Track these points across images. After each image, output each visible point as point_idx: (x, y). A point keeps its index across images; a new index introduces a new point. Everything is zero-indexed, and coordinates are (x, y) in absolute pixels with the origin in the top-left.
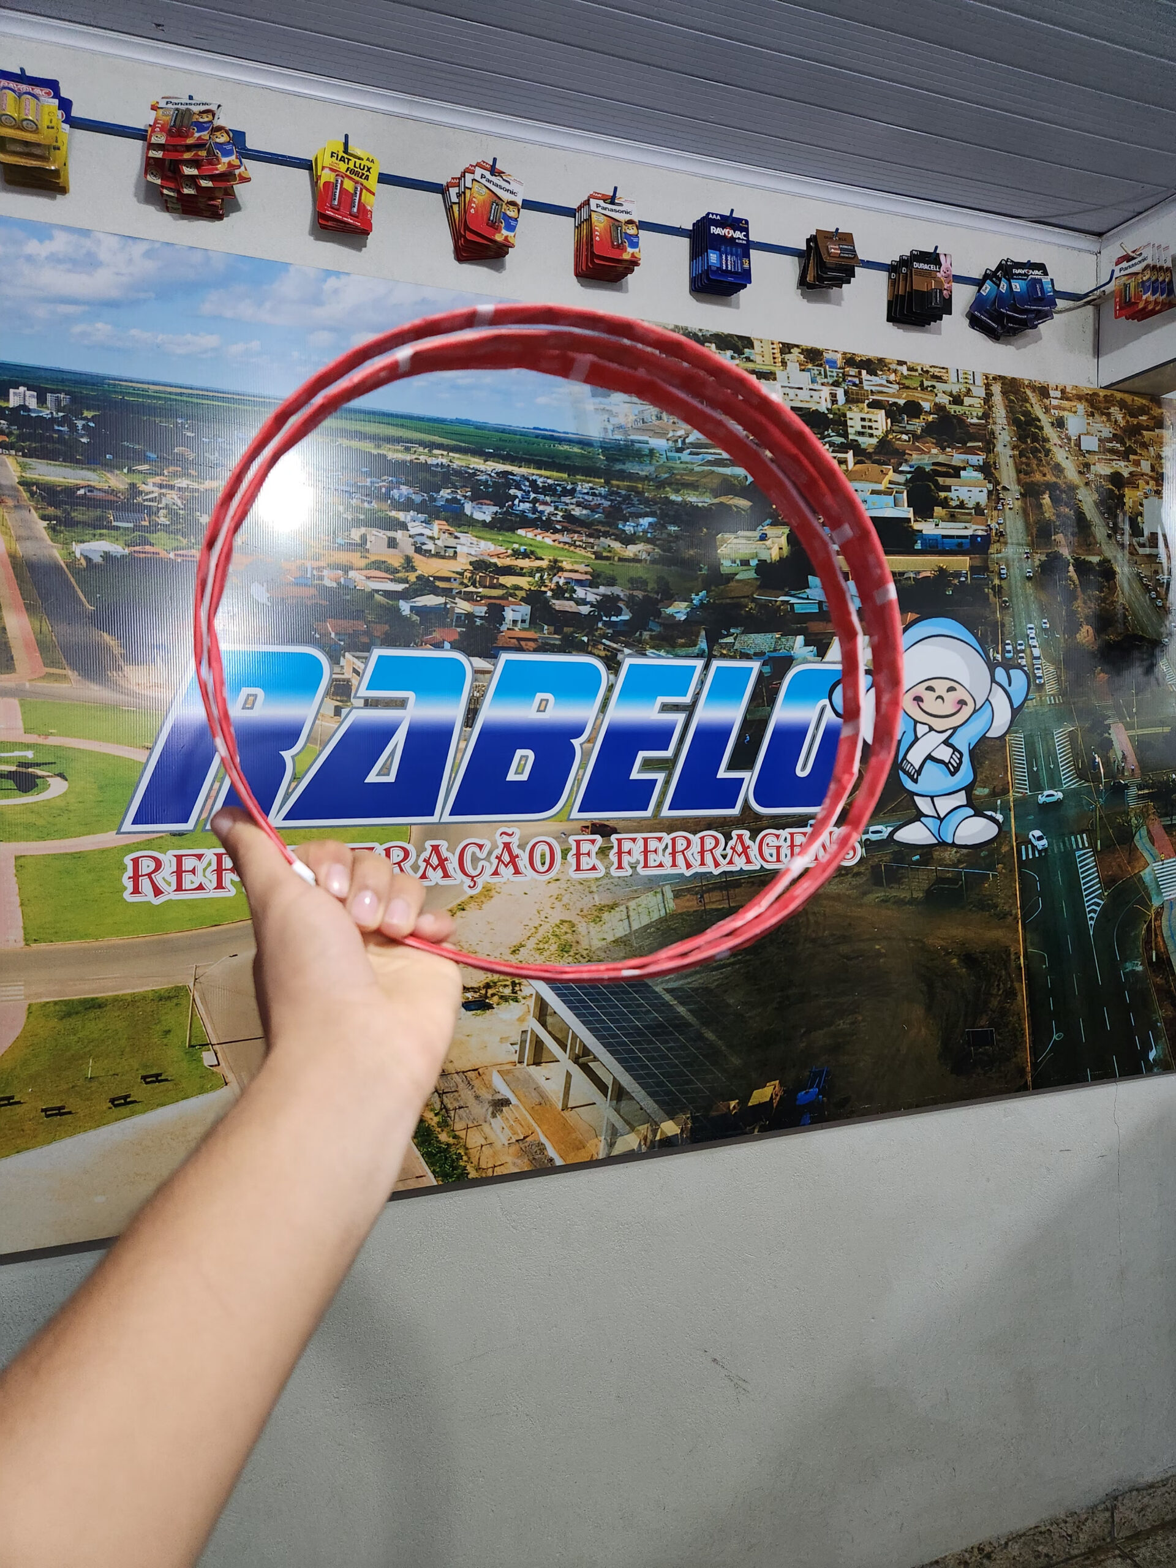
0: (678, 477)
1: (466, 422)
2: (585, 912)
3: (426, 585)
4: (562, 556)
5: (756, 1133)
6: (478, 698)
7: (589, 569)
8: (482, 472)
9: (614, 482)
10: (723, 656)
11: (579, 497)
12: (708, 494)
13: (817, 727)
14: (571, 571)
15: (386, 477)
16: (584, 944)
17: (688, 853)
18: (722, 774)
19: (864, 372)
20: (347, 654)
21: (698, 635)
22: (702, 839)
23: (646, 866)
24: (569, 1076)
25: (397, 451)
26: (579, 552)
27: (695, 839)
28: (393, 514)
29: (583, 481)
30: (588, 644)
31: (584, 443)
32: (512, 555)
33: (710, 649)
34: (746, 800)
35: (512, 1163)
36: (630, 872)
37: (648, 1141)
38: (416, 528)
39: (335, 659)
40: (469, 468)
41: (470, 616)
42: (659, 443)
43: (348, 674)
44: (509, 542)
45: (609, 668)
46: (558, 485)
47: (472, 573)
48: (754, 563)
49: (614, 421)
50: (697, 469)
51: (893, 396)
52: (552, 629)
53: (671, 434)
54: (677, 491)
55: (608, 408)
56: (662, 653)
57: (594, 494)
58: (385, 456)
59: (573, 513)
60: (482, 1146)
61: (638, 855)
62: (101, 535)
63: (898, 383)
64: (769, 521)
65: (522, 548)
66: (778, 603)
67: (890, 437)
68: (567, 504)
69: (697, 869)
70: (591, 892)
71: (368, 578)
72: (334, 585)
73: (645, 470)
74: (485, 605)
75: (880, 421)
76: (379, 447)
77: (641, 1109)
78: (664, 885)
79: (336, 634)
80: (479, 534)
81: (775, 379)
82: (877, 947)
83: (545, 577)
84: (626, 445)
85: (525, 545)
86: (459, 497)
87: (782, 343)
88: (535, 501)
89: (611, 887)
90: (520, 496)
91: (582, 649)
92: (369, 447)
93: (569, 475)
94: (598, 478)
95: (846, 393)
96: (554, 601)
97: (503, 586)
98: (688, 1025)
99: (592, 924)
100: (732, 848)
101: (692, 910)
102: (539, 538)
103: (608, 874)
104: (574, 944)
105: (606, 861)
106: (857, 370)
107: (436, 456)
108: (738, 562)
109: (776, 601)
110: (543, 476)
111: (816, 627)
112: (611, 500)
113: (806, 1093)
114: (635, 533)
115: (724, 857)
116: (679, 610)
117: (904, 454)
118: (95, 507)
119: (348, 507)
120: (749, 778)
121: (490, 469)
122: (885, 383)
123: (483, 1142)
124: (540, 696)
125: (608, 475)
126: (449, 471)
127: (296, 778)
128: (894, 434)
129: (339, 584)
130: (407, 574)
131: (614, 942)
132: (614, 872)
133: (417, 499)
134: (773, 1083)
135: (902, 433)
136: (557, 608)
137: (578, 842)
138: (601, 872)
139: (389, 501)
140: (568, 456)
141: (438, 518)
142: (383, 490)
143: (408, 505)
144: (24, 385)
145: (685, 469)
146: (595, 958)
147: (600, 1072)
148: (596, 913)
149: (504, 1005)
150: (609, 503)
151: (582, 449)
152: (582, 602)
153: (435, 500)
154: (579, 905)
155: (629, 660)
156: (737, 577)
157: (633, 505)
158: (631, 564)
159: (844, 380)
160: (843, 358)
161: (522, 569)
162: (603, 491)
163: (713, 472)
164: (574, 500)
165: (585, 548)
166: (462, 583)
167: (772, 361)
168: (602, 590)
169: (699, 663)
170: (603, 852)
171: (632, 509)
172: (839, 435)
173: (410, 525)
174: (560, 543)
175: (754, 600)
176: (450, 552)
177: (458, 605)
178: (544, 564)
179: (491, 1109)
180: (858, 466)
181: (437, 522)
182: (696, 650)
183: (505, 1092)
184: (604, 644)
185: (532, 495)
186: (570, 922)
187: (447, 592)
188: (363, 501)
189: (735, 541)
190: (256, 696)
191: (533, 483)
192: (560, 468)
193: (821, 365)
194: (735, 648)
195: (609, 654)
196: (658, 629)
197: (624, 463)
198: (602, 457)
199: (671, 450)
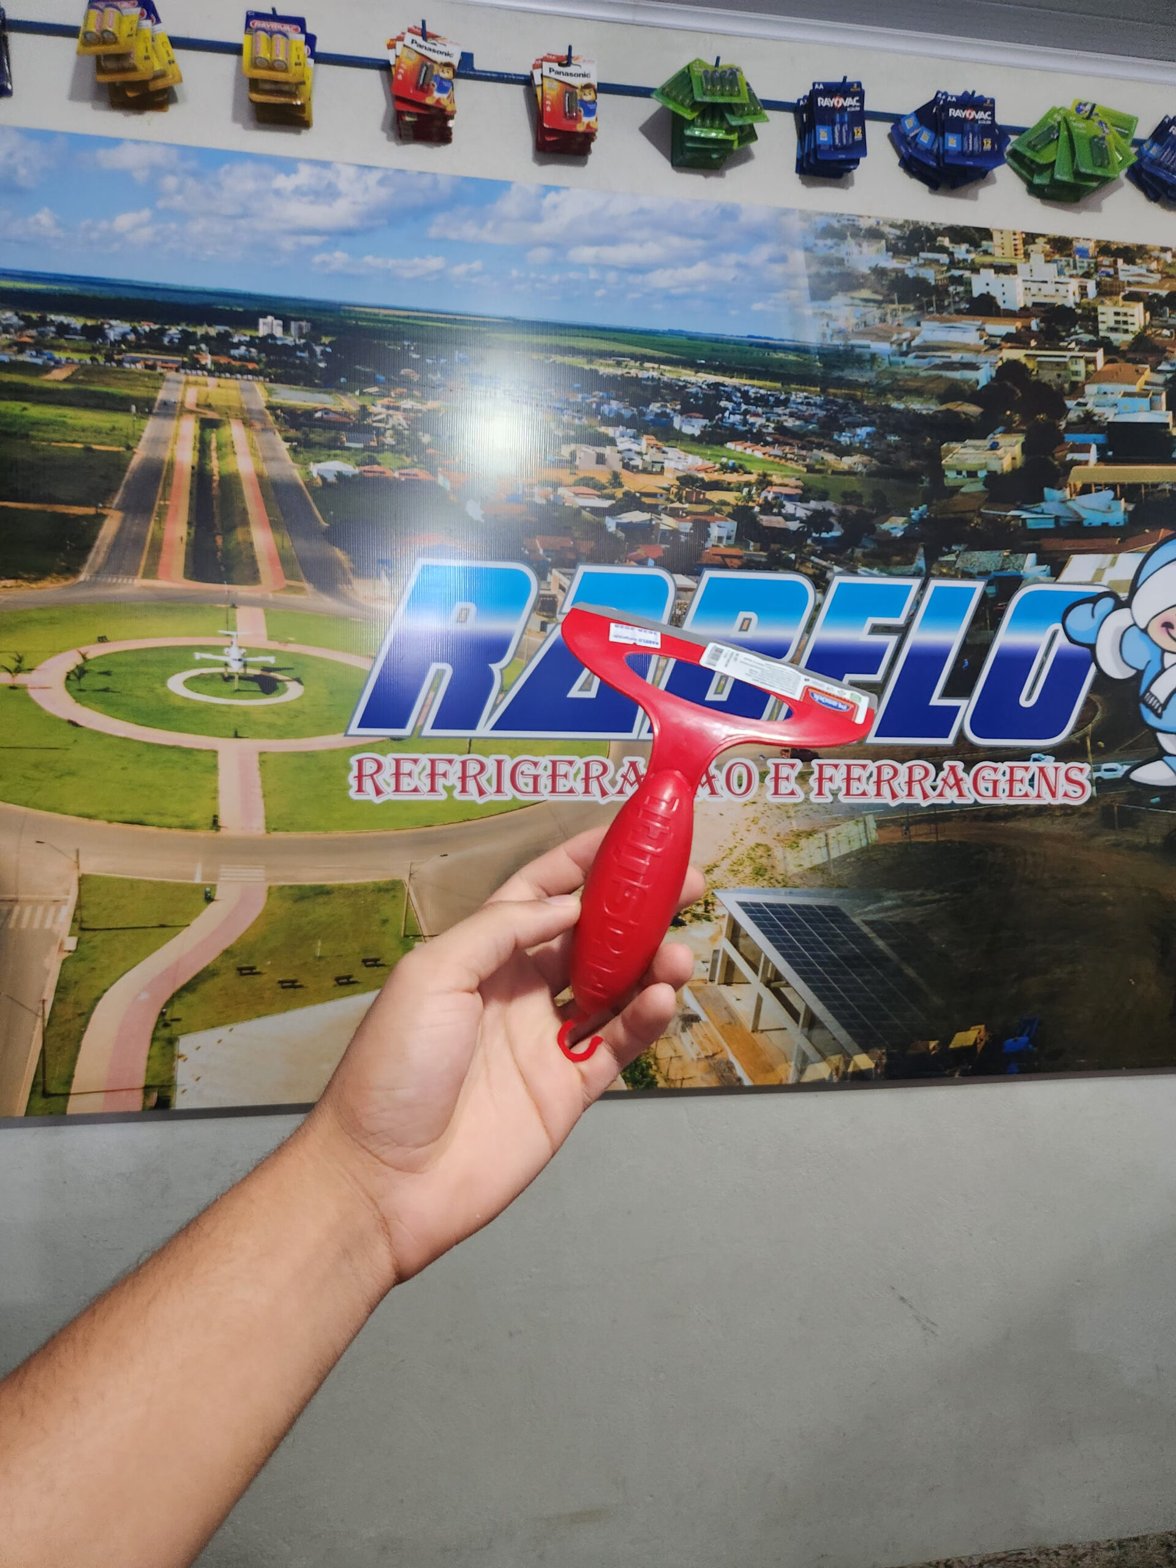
0: (901, 383)
1: (680, 333)
2: (782, 837)
3: (632, 502)
4: (772, 470)
5: (957, 1076)
6: (680, 616)
7: (800, 483)
8: (693, 384)
9: (832, 391)
10: (943, 576)
11: (793, 407)
12: (934, 400)
13: (1047, 654)
14: (781, 485)
15: (596, 393)
16: (780, 869)
17: (895, 783)
18: (936, 701)
19: (1120, 261)
20: (554, 571)
21: (915, 552)
22: (910, 769)
23: (848, 793)
24: (760, 999)
25: (609, 365)
26: (790, 465)
27: (903, 769)
28: (603, 429)
29: (797, 390)
30: (795, 561)
31: (801, 350)
32: (720, 470)
33: (929, 566)
34: (961, 731)
35: (700, 1078)
36: (830, 799)
37: (841, 1072)
38: (624, 444)
39: (542, 575)
40: (680, 380)
41: (675, 532)
42: (881, 347)
43: (554, 591)
44: (717, 456)
45: (817, 586)
46: (770, 395)
47: (679, 488)
48: (982, 474)
49: (833, 325)
50: (923, 374)
51: (1154, 286)
52: (758, 545)
53: (895, 338)
54: (899, 398)
55: (828, 311)
56: (875, 571)
57: (809, 404)
58: (596, 371)
59: (785, 424)
60: (671, 1058)
61: (839, 782)
62: (335, 456)
63: (1161, 272)
64: (1001, 429)
65: (731, 462)
66: (1008, 518)
67: (1149, 332)
68: (779, 415)
69: (903, 799)
70: (789, 817)
71: (577, 495)
72: (544, 502)
73: (863, 377)
74: (690, 521)
75: (1138, 316)
76: (590, 362)
77: (834, 1039)
78: (866, 815)
79: (544, 551)
80: (686, 449)
81: (1015, 273)
82: (1105, 894)
83: (754, 491)
84: (846, 351)
85: (734, 459)
86: (668, 411)
87: (1027, 234)
88: (746, 413)
89: (809, 813)
90: (730, 408)
91: (789, 566)
92: (580, 362)
93: (783, 385)
94: (814, 386)
95: (1098, 284)
96: (762, 517)
97: (708, 502)
98: (888, 959)
99: (789, 849)
100: (943, 780)
101: (896, 842)
102: (749, 451)
103: (807, 800)
104: (769, 868)
105: (806, 787)
106: (1112, 259)
107: (647, 370)
108: (964, 473)
109: (1006, 516)
110: (755, 387)
111: (1050, 544)
112: (827, 410)
113: (1015, 1041)
114: (851, 444)
115: (934, 788)
116: (896, 526)
117: (1164, 351)
118: (330, 428)
119: (560, 422)
120: (966, 707)
121: (701, 381)
122: (1144, 272)
123: (673, 1054)
124: (743, 615)
125: (825, 383)
126: (659, 384)
127: (503, 690)
128: (1153, 330)
129: (548, 500)
130: (614, 490)
131: (811, 869)
132: (813, 798)
133: (627, 413)
134: (979, 1027)
135: (1163, 328)
136: (765, 524)
137: (777, 766)
138: (800, 797)
139: (599, 417)
140: (782, 364)
141: (647, 433)
142: (594, 406)
143: (617, 420)
144: (271, 314)
145: (908, 374)
146: (791, 884)
147: (792, 999)
148: (793, 839)
149: (696, 923)
150: (825, 413)
151: (798, 356)
152: (790, 518)
153: (644, 414)
154: (776, 830)
155: (839, 580)
156: (963, 490)
157: (850, 414)
158: (846, 477)
159: (1096, 271)
160: (1096, 247)
161: (729, 483)
162: (818, 400)
163: (940, 377)
164: (787, 411)
165: (796, 461)
166: (668, 499)
167: (1013, 252)
168: (813, 504)
169: (916, 583)
170: (803, 777)
171: (849, 419)
172: (1088, 332)
173: (618, 441)
174: (770, 456)
175: (980, 515)
176: (657, 468)
177: (663, 522)
178: (752, 478)
179: (681, 1024)
180: (1110, 366)
181: (645, 437)
182: (912, 568)
183: (695, 1008)
184: (812, 562)
185: (744, 407)
186: (766, 845)
187: (653, 509)
188: (574, 417)
189: (963, 451)
190: (467, 610)
191: (745, 394)
192: (774, 377)
193: (1069, 255)
194: (957, 566)
195: (817, 572)
196: (871, 546)
197: (843, 370)
198: (818, 364)
199: (894, 354)
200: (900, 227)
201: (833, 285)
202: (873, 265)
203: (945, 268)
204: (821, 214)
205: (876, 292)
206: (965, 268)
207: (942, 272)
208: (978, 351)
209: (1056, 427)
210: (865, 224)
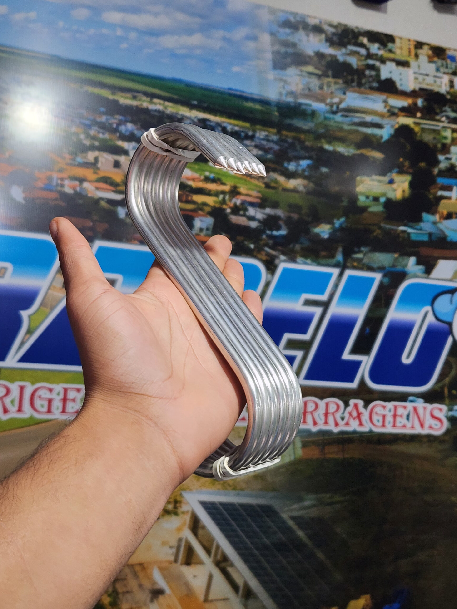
0: (332, 132)
4: (239, 184)
7: (260, 195)
9: (284, 133)
10: (354, 268)
11: (257, 141)
12: (352, 146)
13: (421, 326)
14: (247, 195)
15: (117, 116)
17: (316, 414)
18: (346, 356)
21: (336, 250)
22: (327, 404)
24: (211, 577)
25: (127, 98)
26: (253, 182)
27: (322, 404)
28: (121, 143)
29: (261, 130)
30: (253, 250)
31: (264, 102)
32: (204, 180)
33: (345, 260)
34: (362, 378)
40: (179, 114)
42: (319, 106)
44: (202, 170)
45: (268, 268)
46: (242, 131)
48: (382, 200)
49: (287, 88)
50: (346, 127)
53: (328, 101)
54: (329, 143)
55: (284, 78)
56: (309, 261)
57: (268, 140)
58: (118, 101)
64: (396, 170)
65: (212, 176)
66: (398, 232)
71: (97, 189)
72: (72, 192)
73: (306, 125)
76: (115, 94)
81: (409, 67)
83: (227, 198)
85: (214, 173)
87: (417, 42)
91: (249, 253)
92: (106, 93)
93: (250, 125)
94: (272, 129)
96: (232, 217)
97: (193, 202)
100: (349, 413)
101: (315, 457)
107: (155, 104)
108: (371, 198)
109: (397, 230)
110: (232, 124)
111: (426, 251)
112: (281, 146)
114: (296, 171)
115: (343, 419)
116: (324, 230)
120: (367, 362)
121: (193, 116)
125: (280, 127)
127: (30, 331)
129: (75, 191)
133: (138, 133)
134: (366, 596)
136: (234, 222)
139: (118, 134)
140: (252, 111)
142: (115, 125)
143: (131, 138)
145: (337, 127)
146: (239, 487)
147: (234, 576)
149: (167, 516)
150: (278, 148)
151: (261, 106)
152: (252, 218)
155: (283, 265)
156: (371, 209)
157: (296, 151)
158: (292, 194)
161: (210, 190)
162: (275, 138)
163: (358, 131)
164: (253, 144)
165: (258, 179)
167: (408, 53)
168: (268, 211)
169: (336, 271)
173: (131, 152)
175: (380, 228)
178: (226, 188)
179: (150, 596)
182: (334, 261)
183: (162, 584)
184: (265, 251)
188: (99, 132)
189: (371, 183)
190: (7, 268)
192: (244, 119)
193: (444, 59)
194: (363, 262)
195: (269, 258)
196: (306, 243)
197: (292, 118)
198: (276, 114)
199: (327, 112)
200: (335, 27)
201: (289, 60)
202: (316, 50)
203: (363, 58)
204: (283, 11)
205: (317, 68)
206: (376, 59)
207: (361, 61)
208: (382, 116)
209: (430, 173)
210: (312, 22)
